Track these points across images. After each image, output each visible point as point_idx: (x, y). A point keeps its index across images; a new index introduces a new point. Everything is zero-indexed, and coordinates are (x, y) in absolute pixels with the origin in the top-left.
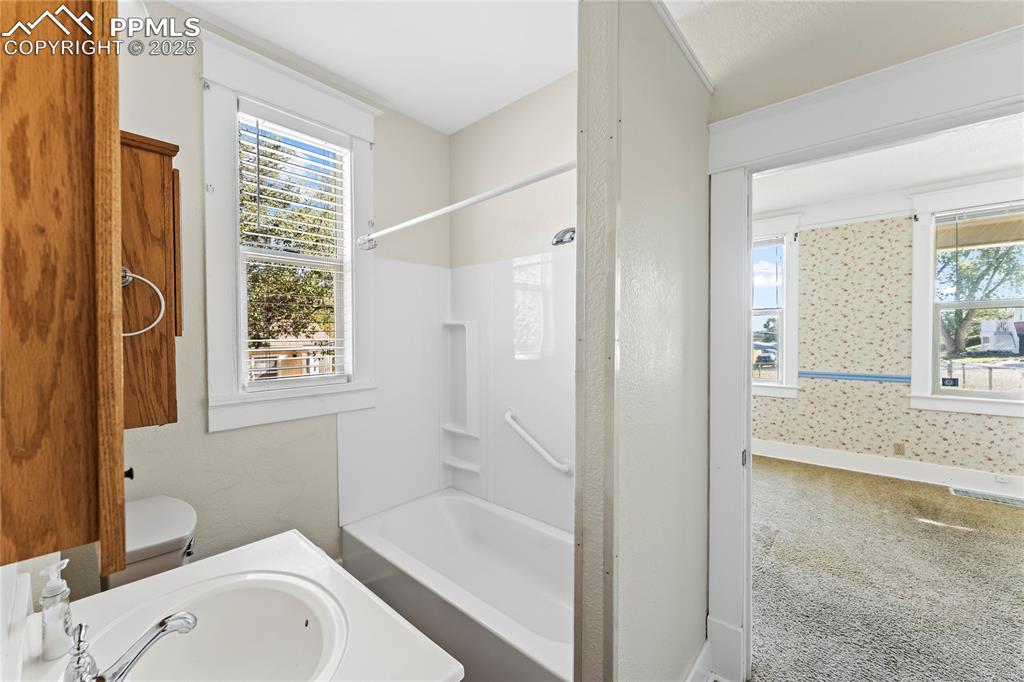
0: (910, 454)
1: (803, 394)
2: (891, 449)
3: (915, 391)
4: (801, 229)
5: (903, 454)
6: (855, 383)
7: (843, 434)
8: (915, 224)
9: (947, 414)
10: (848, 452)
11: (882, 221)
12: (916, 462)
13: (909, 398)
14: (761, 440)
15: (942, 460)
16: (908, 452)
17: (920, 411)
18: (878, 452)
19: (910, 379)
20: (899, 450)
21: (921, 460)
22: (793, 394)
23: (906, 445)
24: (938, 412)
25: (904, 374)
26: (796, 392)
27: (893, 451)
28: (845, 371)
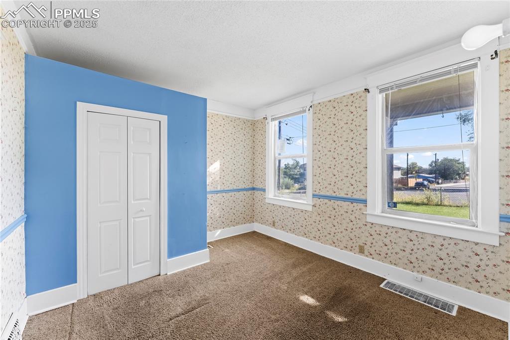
0: (368, 254)
1: (314, 208)
2: (357, 249)
3: (369, 210)
4: (314, 103)
5: (363, 253)
6: (339, 203)
7: (334, 236)
8: (368, 95)
9: (386, 228)
10: (335, 248)
11: (352, 94)
12: (370, 259)
13: (366, 214)
14: (297, 236)
15: (384, 259)
16: (366, 252)
17: (372, 224)
18: (351, 250)
19: (366, 201)
20: (361, 250)
21: (373, 258)
22: (310, 208)
23: (365, 247)
24: (382, 226)
25: (363, 197)
26: (311, 207)
27: (358, 250)
28: (334, 195)
